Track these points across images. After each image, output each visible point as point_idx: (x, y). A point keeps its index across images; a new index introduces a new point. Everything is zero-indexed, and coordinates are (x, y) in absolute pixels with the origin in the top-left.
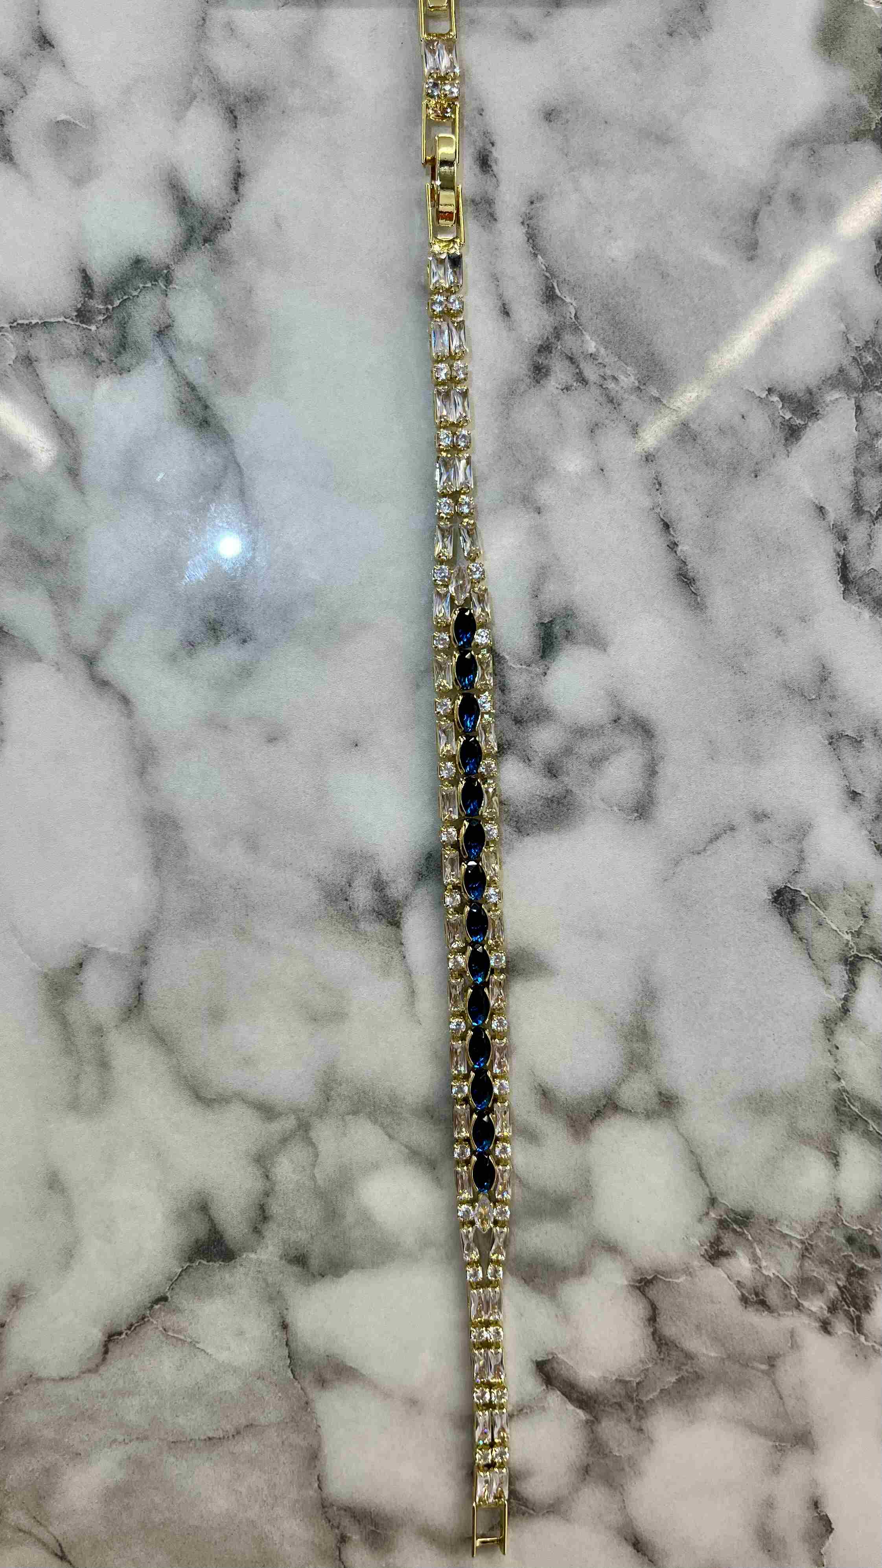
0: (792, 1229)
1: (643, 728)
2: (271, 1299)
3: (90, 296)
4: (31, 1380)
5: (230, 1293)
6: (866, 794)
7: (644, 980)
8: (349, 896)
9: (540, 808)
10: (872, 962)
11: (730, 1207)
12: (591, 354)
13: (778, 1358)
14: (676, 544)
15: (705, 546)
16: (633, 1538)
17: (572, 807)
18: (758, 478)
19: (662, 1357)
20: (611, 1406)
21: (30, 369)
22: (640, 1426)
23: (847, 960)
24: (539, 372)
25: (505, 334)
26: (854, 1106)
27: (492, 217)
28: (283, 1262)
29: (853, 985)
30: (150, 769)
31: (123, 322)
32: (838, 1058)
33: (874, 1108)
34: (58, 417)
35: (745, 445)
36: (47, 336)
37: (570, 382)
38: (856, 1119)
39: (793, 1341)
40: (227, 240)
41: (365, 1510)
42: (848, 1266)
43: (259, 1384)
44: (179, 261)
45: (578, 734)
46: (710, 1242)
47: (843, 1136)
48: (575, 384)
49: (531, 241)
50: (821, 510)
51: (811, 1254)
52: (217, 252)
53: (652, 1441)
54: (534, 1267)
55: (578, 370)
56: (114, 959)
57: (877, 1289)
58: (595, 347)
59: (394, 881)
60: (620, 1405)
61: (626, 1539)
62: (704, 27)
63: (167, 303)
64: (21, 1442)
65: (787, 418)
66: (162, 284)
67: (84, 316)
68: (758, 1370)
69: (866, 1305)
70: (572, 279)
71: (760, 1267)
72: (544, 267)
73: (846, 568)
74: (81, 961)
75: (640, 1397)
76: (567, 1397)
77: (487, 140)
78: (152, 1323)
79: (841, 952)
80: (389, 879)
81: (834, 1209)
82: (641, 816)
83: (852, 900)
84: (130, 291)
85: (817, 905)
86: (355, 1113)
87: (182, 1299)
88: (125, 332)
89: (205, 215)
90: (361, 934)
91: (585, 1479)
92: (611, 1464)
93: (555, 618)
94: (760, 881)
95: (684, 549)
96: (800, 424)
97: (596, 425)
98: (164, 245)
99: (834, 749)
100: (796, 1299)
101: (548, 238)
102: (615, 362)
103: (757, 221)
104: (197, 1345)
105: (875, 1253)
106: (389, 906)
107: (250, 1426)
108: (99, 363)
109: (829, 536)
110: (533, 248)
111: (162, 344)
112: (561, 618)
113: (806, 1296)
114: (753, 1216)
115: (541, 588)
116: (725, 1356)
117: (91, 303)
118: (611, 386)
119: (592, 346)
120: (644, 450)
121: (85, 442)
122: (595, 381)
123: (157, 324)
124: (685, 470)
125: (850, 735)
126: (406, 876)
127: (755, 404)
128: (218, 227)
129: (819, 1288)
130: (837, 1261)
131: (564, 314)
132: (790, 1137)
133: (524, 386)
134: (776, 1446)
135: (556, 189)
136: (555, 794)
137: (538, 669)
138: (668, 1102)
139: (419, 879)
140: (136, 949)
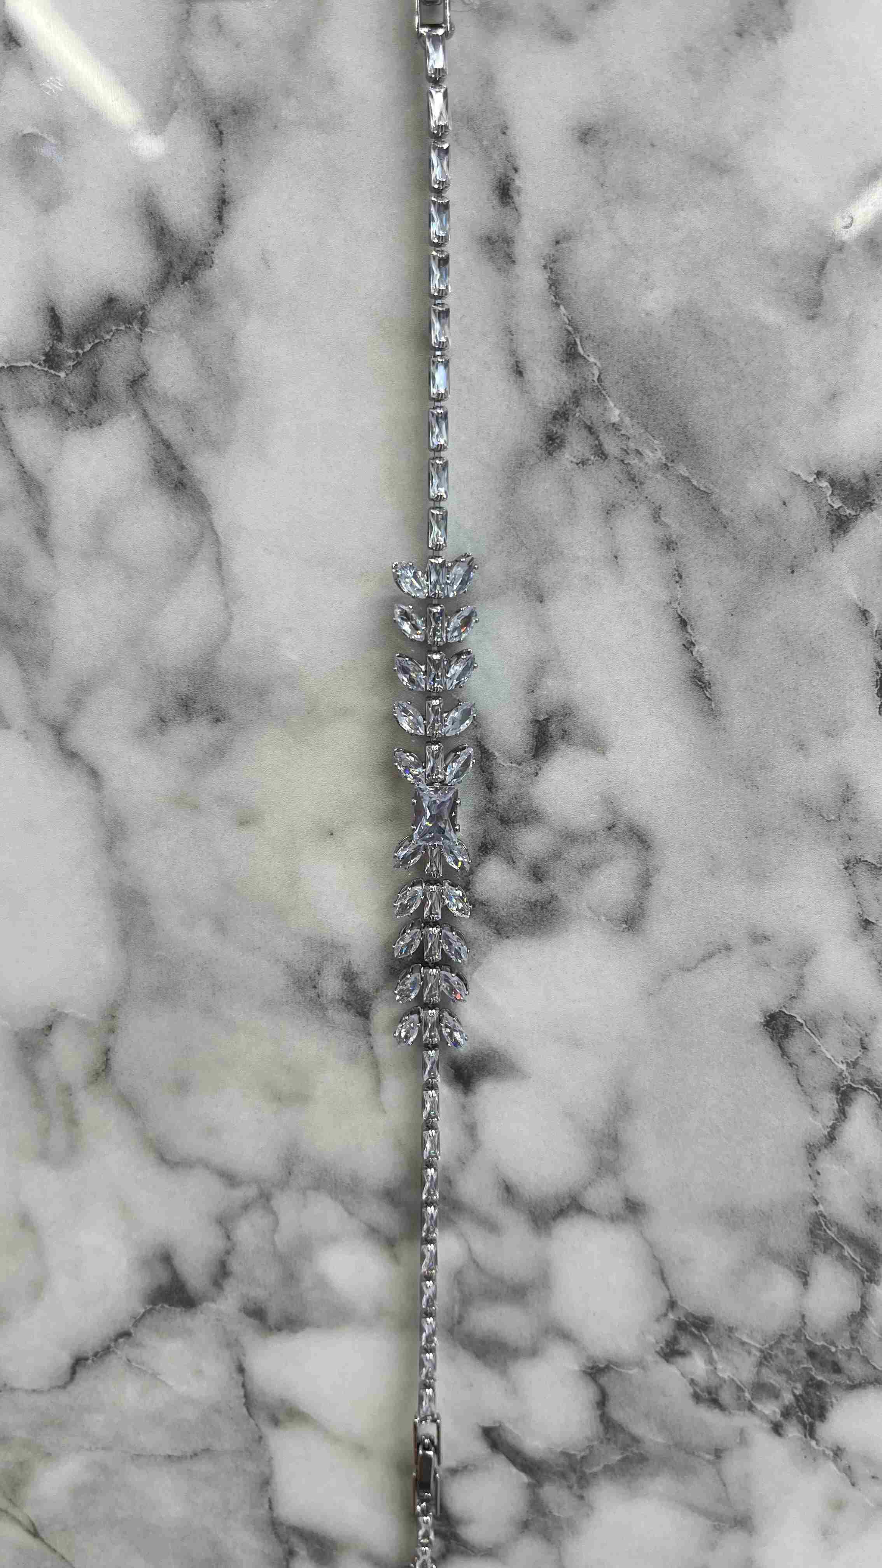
0: (751, 1337)
1: (639, 837)
2: (229, 1345)
3: (60, 339)
4: (5, 1388)
5: (190, 1336)
6: (879, 924)
7: (619, 1092)
8: (318, 983)
9: (522, 911)
10: (866, 1093)
11: (690, 1311)
12: (614, 424)
13: (725, 1451)
14: (692, 644)
15: (726, 647)
17: (556, 913)
18: (795, 574)
19: (608, 1436)
20: (554, 1473)
22: (581, 1494)
23: (839, 1089)
24: (552, 443)
25: (516, 398)
26: (830, 1230)
27: (510, 259)
28: (242, 1314)
29: (842, 1114)
30: (118, 844)
31: (94, 369)
32: (818, 1183)
33: (851, 1235)
34: (25, 472)
35: (783, 537)
36: (13, 383)
37: (587, 455)
38: (831, 1243)
39: (743, 1438)
40: (210, 278)
41: (313, 1531)
42: (807, 1377)
43: (216, 1416)
44: (155, 301)
45: (569, 839)
46: (666, 1341)
47: (816, 1258)
48: (592, 458)
49: (553, 287)
50: (864, 614)
51: (769, 1362)
52: (197, 292)
53: (591, 1508)
54: (486, 1343)
55: (597, 442)
56: (83, 1024)
57: (834, 1401)
58: (619, 415)
59: (365, 973)
60: (563, 1476)
62: (783, 26)
63: (141, 350)
65: (836, 506)
66: (136, 327)
67: (53, 361)
68: (703, 1459)
69: (821, 1413)
70: (598, 335)
71: (715, 1369)
72: (566, 320)
74: (50, 1023)
75: (583, 1469)
76: (510, 1460)
77: (510, 165)
78: (116, 1354)
79: (834, 1081)
80: (360, 971)
81: (798, 1325)
82: (629, 928)
83: (852, 1030)
84: (102, 333)
85: (812, 1032)
86: (317, 1188)
87: (146, 1336)
88: (96, 381)
89: (185, 248)
90: (328, 1022)
91: (523, 1531)
92: (550, 1523)
93: (551, 716)
94: (754, 1003)
95: (702, 649)
96: (850, 514)
97: (614, 506)
98: (140, 283)
99: (850, 875)
100: (749, 1401)
101: (573, 285)
102: (640, 434)
103: (824, 272)
104: (158, 1377)
105: (837, 1369)
106: (359, 997)
107: (207, 1450)
108: (69, 414)
109: (871, 643)
110: (554, 296)
111: (135, 395)
112: (557, 716)
113: (759, 1400)
114: (713, 1322)
115: (538, 682)
116: (671, 1443)
117: (61, 346)
118: (634, 462)
119: (615, 415)
120: (665, 536)
121: (53, 500)
122: (616, 456)
123: (131, 372)
124: (712, 561)
125: (868, 860)
126: (377, 969)
127: (800, 489)
128: (199, 262)
129: (774, 1394)
130: (795, 1372)
131: (586, 376)
132: (759, 1254)
133: (534, 458)
134: (715, 1526)
135: (587, 227)
136: (539, 898)
137: (529, 769)
138: (635, 1208)
139: (391, 973)
140: (103, 1017)
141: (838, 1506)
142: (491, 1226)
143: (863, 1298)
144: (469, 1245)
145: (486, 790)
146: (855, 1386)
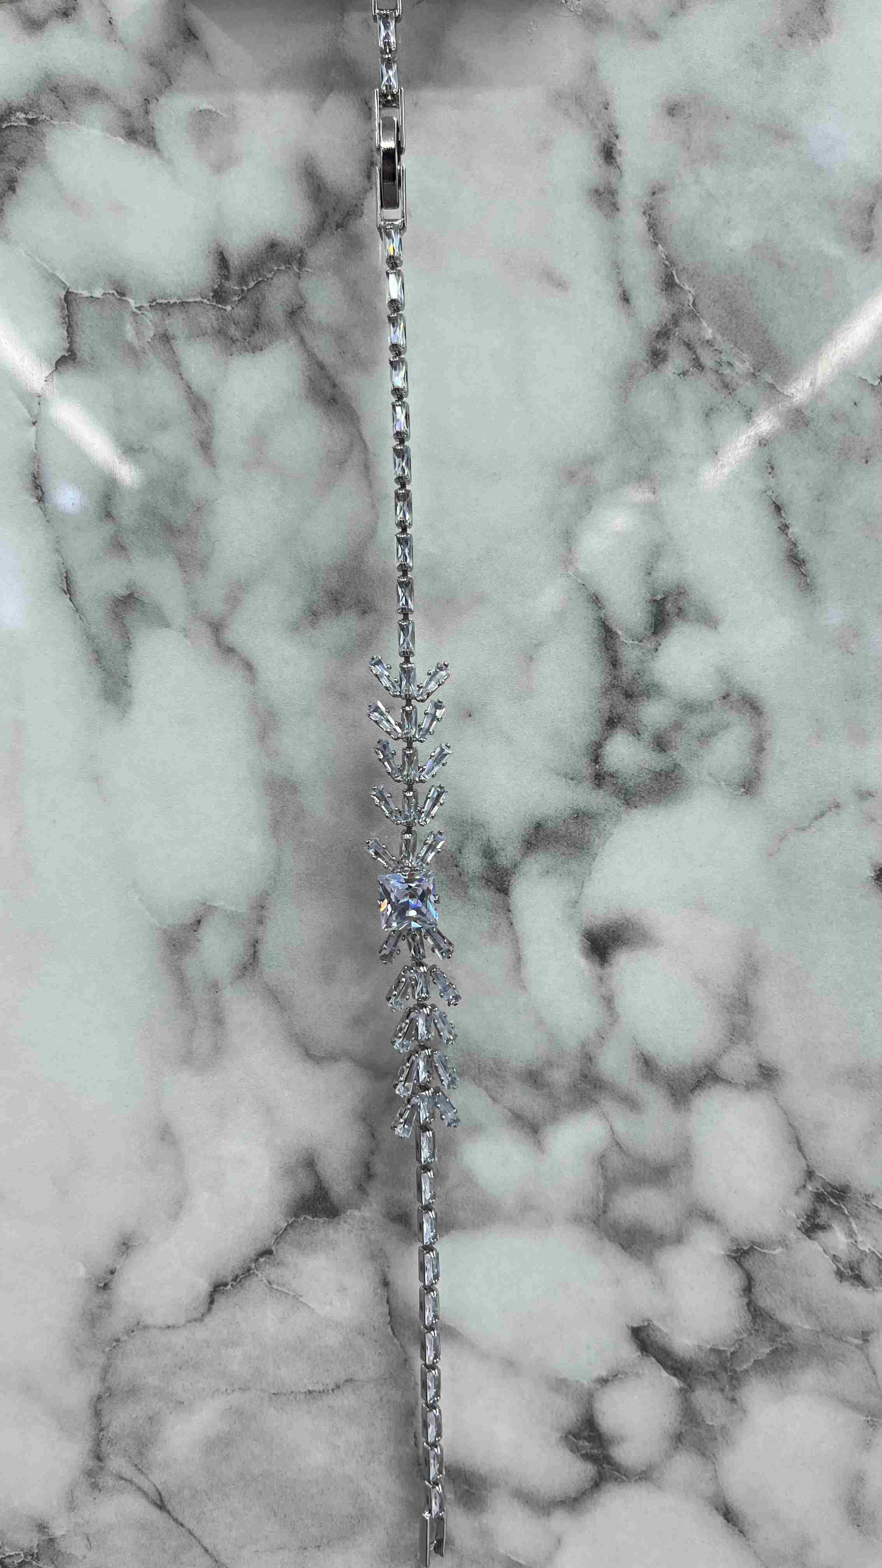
1: (751, 705)
2: (374, 1257)
3: (227, 278)
4: (138, 1327)
5: (334, 1249)
7: (747, 954)
8: (459, 862)
9: (648, 781)
11: (828, 1181)
12: (708, 341)
13: (872, 1333)
14: (787, 526)
15: (816, 529)
16: (724, 1508)
17: (679, 781)
18: (869, 463)
19: (757, 1328)
20: (705, 1374)
21: (168, 347)
22: (733, 1396)
24: (657, 357)
25: (624, 320)
27: (615, 207)
28: (386, 1220)
30: (271, 734)
31: (257, 303)
34: (192, 393)
35: (857, 431)
36: (184, 316)
37: (687, 367)
40: (360, 226)
41: (460, 1468)
43: (359, 1341)
44: (311, 246)
45: (688, 710)
46: (806, 1215)
48: (691, 369)
49: (651, 230)
52: (349, 237)
53: (745, 1411)
54: (632, 1232)
55: (694, 356)
56: (232, 918)
58: (712, 334)
59: (504, 849)
60: (714, 1374)
61: (717, 1509)
62: (823, 29)
63: (300, 286)
64: (126, 1389)
66: (295, 267)
67: (220, 297)
68: (851, 1344)
70: (691, 267)
71: (856, 1242)
72: (664, 256)
74: (199, 918)
75: (733, 1367)
76: (661, 1364)
77: (612, 133)
78: (257, 1275)
80: (499, 847)
82: (747, 792)
84: (265, 273)
86: (461, 1074)
87: (287, 1253)
88: (259, 313)
89: (339, 201)
90: (470, 900)
91: (677, 1447)
92: (704, 1433)
93: (667, 596)
94: (864, 858)
95: (795, 531)
97: (711, 409)
98: (299, 230)
101: (669, 227)
102: (731, 349)
103: (873, 214)
104: (300, 1299)
106: (498, 873)
107: (349, 1381)
108: (233, 341)
110: (653, 237)
111: (294, 324)
112: (672, 595)
114: (851, 1190)
115: (654, 565)
116: (819, 1329)
117: (227, 284)
118: (727, 372)
119: (709, 333)
120: (757, 434)
121: (217, 417)
122: (712, 367)
123: (290, 305)
124: (798, 454)
126: (515, 845)
127: (868, 391)
128: (351, 213)
131: (682, 302)
133: (642, 370)
134: (868, 1421)
135: (677, 181)
136: (664, 768)
137: (649, 645)
138: (768, 1075)
139: (528, 848)
140: (252, 908)
142: (631, 1103)
144: (611, 1126)
145: (611, 667)
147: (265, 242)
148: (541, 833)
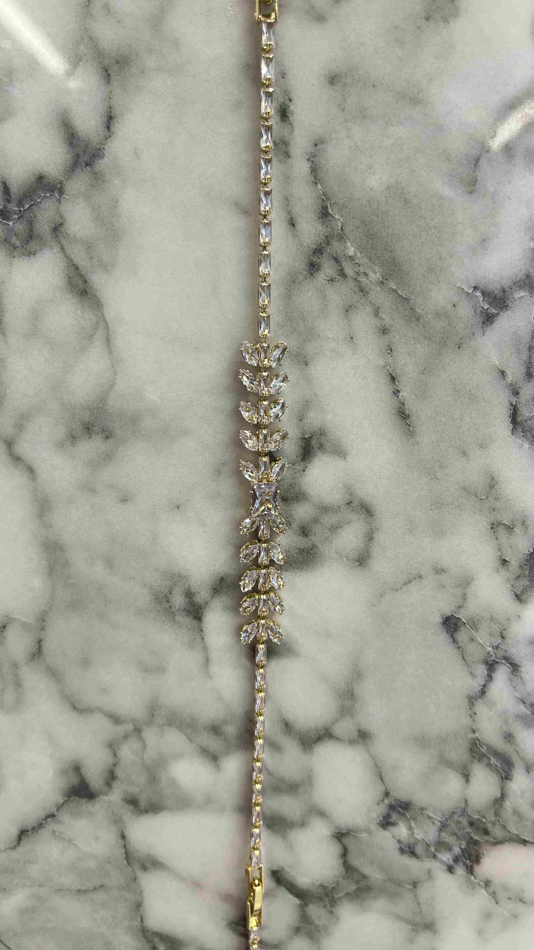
0: (435, 814)
1: (366, 510)
2: (116, 822)
3: (9, 201)
5: (91, 817)
6: (512, 562)
7: (355, 664)
8: (170, 599)
9: (295, 555)
10: (503, 665)
11: (397, 798)
12: (351, 256)
13: (419, 883)
14: (399, 391)
15: (419, 393)
17: (316, 556)
18: (461, 349)
19: (348, 875)
20: (315, 898)
22: (331, 910)
23: (488, 662)
24: (313, 268)
25: (291, 240)
26: (482, 748)
27: (287, 155)
28: (123, 803)
29: (490, 678)
30: (46, 513)
31: (31, 220)
32: (475, 720)
33: (495, 751)
35: (454, 325)
37: (334, 275)
38: (483, 756)
39: (430, 875)
40: (102, 165)
41: (167, 935)
42: (468, 837)
43: (108, 865)
44: (68, 179)
45: (324, 510)
46: (383, 816)
47: (473, 765)
48: (337, 277)
49: (313, 173)
50: (503, 373)
51: (445, 829)
52: (95, 173)
53: (338, 918)
54: (274, 820)
55: (340, 268)
56: (24, 625)
57: (485, 852)
58: (354, 251)
59: (199, 593)
60: (321, 899)
62: (453, 14)
63: (60, 208)
65: (486, 308)
66: (57, 195)
67: (5, 215)
68: (406, 888)
69: (477, 859)
70: (341, 202)
71: (413, 833)
72: (321, 192)
73: (516, 414)
74: (5, 624)
75: (332, 895)
76: (289, 891)
77: (286, 97)
78: (46, 827)
79: (485, 658)
80: (196, 591)
81: (463, 806)
82: (360, 565)
83: (496, 627)
84: (36, 198)
85: (471, 628)
86: (169, 725)
87: (65, 817)
88: (32, 227)
89: (87, 146)
90: (176, 623)
91: (297, 934)
92: (313, 928)
93: (313, 435)
94: (435, 611)
95: (404, 395)
96: (494, 313)
97: (350, 307)
98: (59, 167)
99: (494, 532)
100: (434, 853)
101: (326, 171)
102: (367, 263)
103: (478, 165)
104: (73, 842)
105: (486, 832)
106: (195, 607)
107: (102, 886)
108: (15, 248)
109: (507, 391)
110: (314, 178)
111: (57, 237)
112: (317, 435)
113: (440, 852)
114: (412, 804)
115: (305, 415)
116: (386, 879)
117: (9, 206)
118: (363, 280)
119: (351, 251)
120: (382, 325)
122: (352, 276)
123: (53, 222)
124: (410, 341)
125: (506, 523)
126: (206, 590)
127: (463, 297)
128: (96, 154)
129: (449, 848)
130: (461, 834)
131: (334, 227)
132: (439, 763)
133: (302, 277)
134: (413, 929)
135: (334, 136)
136: (306, 547)
137: (299, 468)
138: (364, 735)
139: (215, 593)
140: (37, 620)
141: (488, 916)
142: (277, 747)
143: (502, 789)
146: (498, 843)
147: (35, 175)
148: (224, 584)
